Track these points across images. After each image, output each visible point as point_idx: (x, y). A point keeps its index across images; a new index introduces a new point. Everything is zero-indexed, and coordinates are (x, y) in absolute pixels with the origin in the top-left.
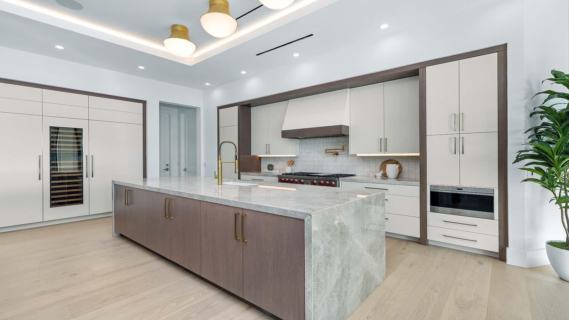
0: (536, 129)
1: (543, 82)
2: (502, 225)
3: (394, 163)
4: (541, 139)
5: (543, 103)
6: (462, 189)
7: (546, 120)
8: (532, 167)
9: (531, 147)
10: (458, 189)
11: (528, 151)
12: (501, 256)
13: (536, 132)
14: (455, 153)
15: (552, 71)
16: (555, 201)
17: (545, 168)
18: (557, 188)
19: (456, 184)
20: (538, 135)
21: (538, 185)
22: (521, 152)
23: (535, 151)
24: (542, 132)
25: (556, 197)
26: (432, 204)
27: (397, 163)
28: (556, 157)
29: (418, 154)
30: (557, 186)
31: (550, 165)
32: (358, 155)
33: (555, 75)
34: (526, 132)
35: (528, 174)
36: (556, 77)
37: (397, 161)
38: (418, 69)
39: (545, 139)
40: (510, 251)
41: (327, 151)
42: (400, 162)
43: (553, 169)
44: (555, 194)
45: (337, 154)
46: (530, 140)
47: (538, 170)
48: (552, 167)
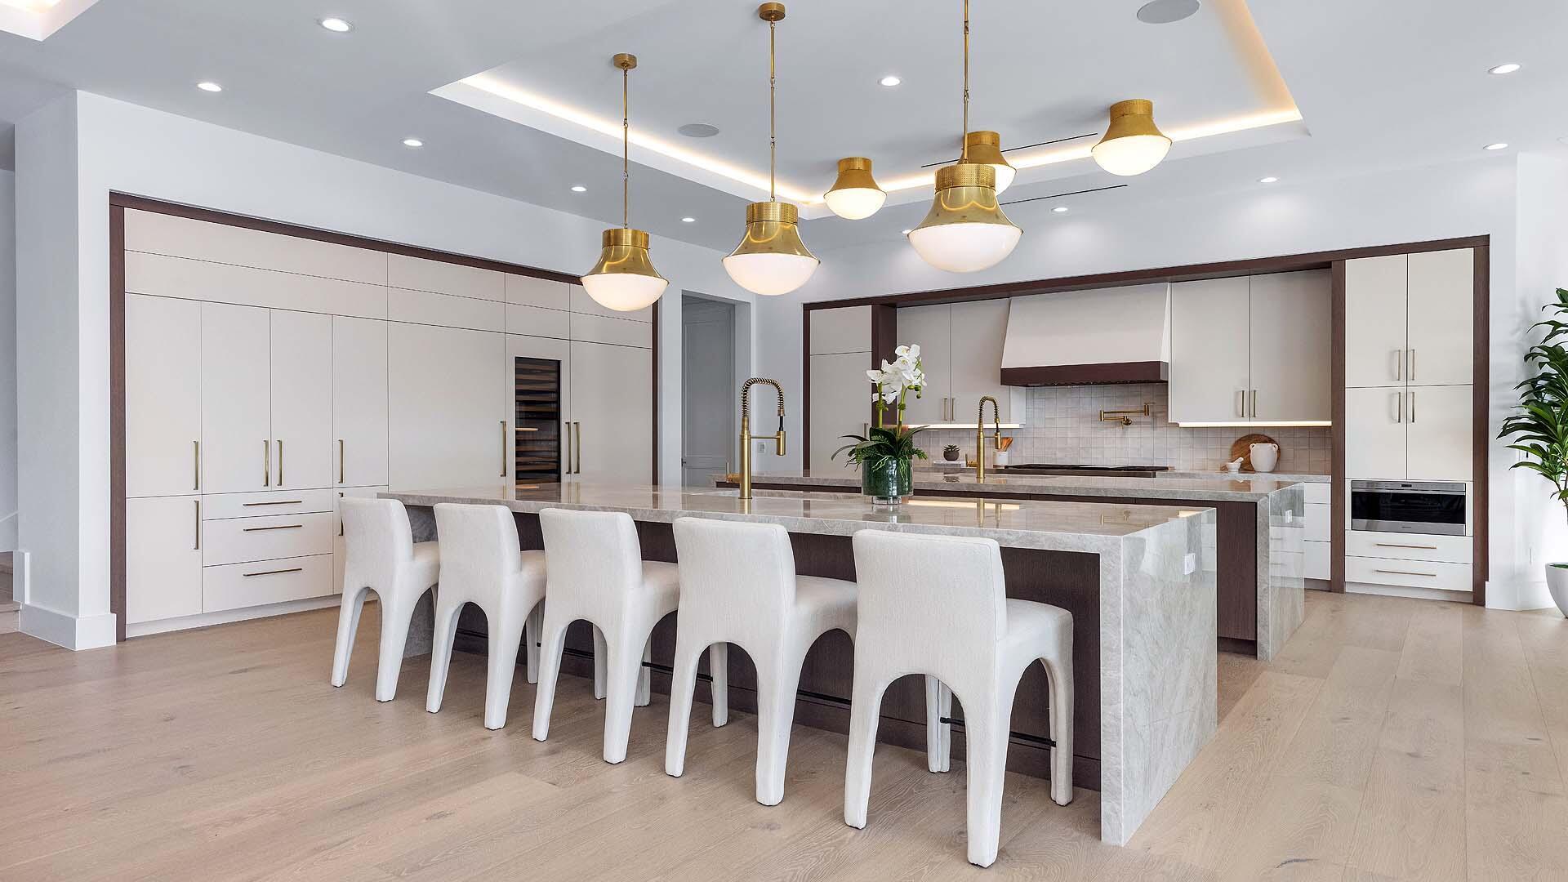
0: (1533, 382)
1: (1544, 307)
2: (1479, 543)
3: (1265, 442)
4: (1541, 397)
5: (1545, 341)
6: (1411, 486)
7: (1547, 369)
8: (1527, 443)
9: (1526, 412)
10: (1403, 486)
11: (1520, 418)
12: (1477, 597)
13: (1533, 386)
14: (1399, 422)
15: (1558, 290)
16: (1558, 495)
17: (1544, 445)
18: (1562, 475)
19: (1400, 477)
20: (1537, 391)
21: (1535, 472)
22: (1509, 419)
23: (1530, 419)
24: (1543, 387)
25: (1560, 490)
26: (1354, 516)
27: (1271, 441)
28: (1560, 427)
29: (1329, 423)
30: (1561, 472)
31: (1550, 439)
32: (1182, 425)
33: (1562, 297)
34: (1518, 387)
35: (1520, 456)
36: (1563, 301)
37: (1271, 436)
38: (1331, 262)
39: (1548, 398)
40: (1490, 587)
41: (1104, 417)
42: (1276, 439)
43: (1556, 446)
44: (1558, 485)
45: (1128, 423)
46: (1524, 400)
47: (1536, 448)
48: (1554, 442)
